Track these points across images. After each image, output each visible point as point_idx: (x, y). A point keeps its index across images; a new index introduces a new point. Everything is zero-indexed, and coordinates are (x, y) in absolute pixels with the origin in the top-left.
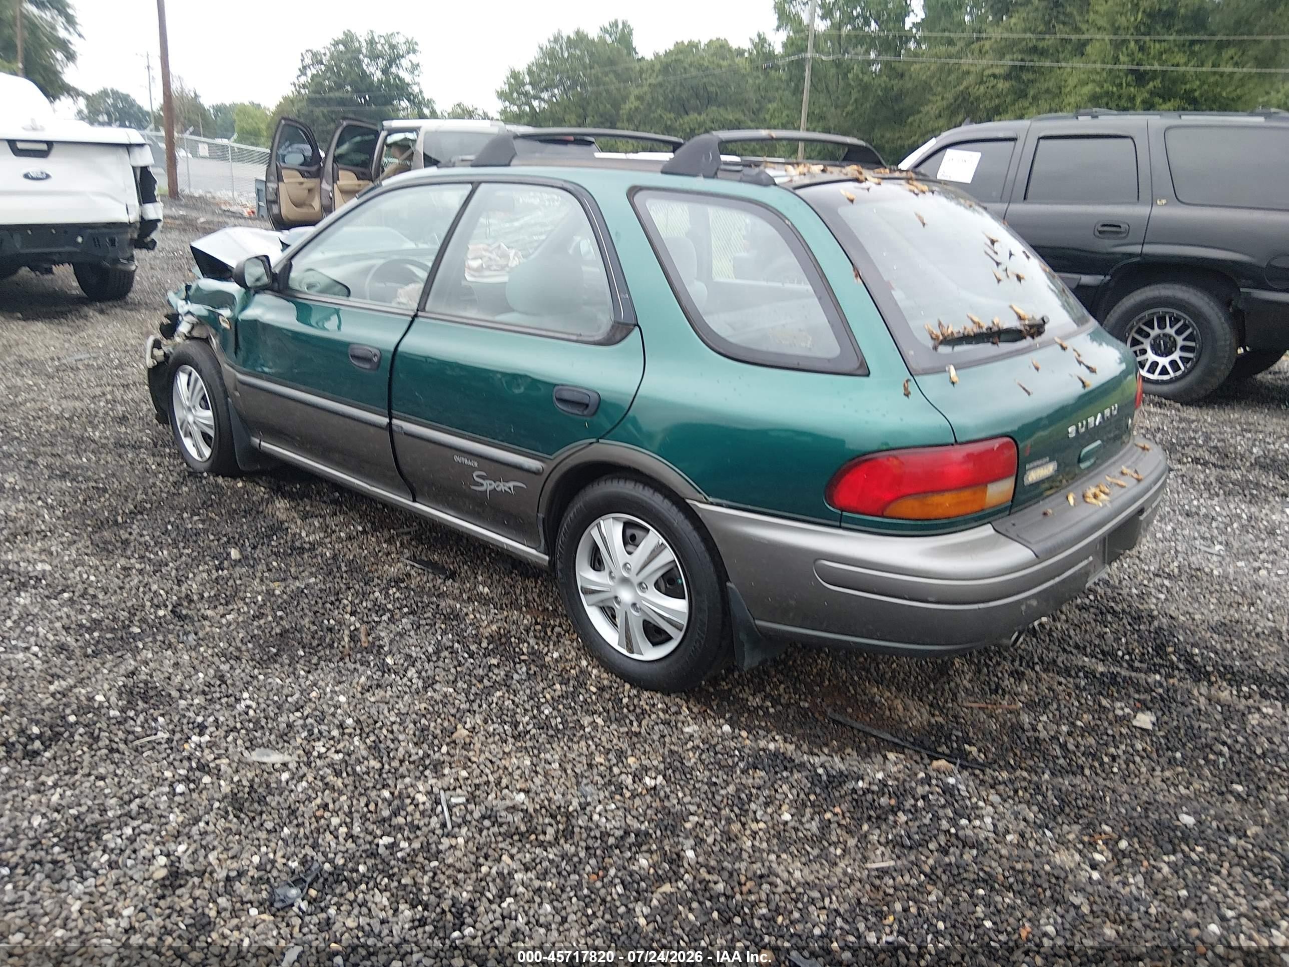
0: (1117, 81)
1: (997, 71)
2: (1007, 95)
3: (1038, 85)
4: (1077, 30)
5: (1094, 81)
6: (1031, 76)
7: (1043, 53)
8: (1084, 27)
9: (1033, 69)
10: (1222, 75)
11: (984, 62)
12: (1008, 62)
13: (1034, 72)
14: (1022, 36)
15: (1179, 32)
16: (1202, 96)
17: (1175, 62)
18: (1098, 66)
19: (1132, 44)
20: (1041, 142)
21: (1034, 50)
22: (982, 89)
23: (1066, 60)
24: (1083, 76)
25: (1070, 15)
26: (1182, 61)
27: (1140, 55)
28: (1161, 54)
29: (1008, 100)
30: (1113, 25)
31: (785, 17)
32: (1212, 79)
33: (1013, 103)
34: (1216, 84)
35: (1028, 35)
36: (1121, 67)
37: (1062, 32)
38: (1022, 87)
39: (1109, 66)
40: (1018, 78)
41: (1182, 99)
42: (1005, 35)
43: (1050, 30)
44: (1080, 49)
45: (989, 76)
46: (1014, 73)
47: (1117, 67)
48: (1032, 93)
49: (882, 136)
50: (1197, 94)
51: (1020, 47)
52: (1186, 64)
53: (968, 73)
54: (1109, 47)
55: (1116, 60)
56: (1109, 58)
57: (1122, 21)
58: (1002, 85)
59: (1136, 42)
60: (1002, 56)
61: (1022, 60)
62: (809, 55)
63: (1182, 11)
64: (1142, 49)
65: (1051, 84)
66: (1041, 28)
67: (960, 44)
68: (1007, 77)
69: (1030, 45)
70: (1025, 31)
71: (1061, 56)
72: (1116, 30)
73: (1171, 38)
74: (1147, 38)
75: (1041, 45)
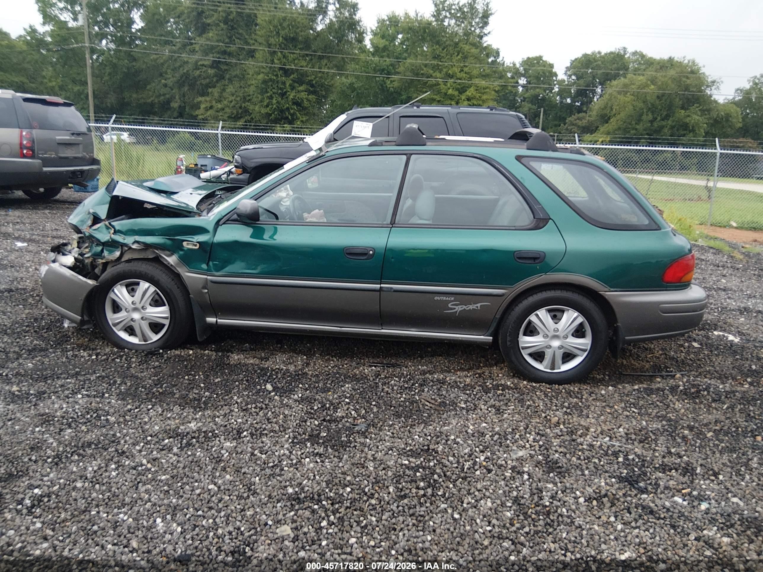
0: (275, 73)
1: (206, 63)
2: (213, 77)
3: (230, 72)
4: (247, 43)
5: (263, 72)
6: (225, 67)
7: (230, 54)
8: (252, 42)
9: (226, 64)
10: (323, 73)
11: (196, 57)
12: (211, 58)
13: (227, 65)
14: (217, 44)
15: (301, 49)
16: (316, 83)
17: (301, 64)
18: (264, 65)
19: (279, 54)
20: (402, 119)
21: (224, 53)
22: (198, 72)
23: (244, 59)
24: (257, 69)
25: (241, 34)
26: (305, 64)
27: (284, 60)
28: (294, 60)
29: (215, 80)
30: (268, 43)
31: (48, 18)
32: (320, 75)
33: (217, 82)
34: (321, 77)
35: (221, 44)
36: (276, 66)
37: (239, 44)
38: (221, 73)
39: (270, 65)
40: (217, 68)
41: (307, 84)
42: (208, 43)
43: (232, 42)
44: (251, 54)
45: (201, 65)
46: (215, 65)
47: (273, 66)
48: (227, 76)
49: (131, 96)
50: (314, 82)
51: (217, 50)
52: (307, 66)
53: (187, 62)
54: (268, 54)
55: (273, 62)
56: (269, 61)
57: (272, 40)
58: (211, 71)
59: (281, 52)
60: (207, 55)
61: (219, 58)
62: (87, 45)
63: (300, 38)
64: (284, 57)
65: (238, 72)
66: (227, 40)
67: (179, 45)
68: (212, 67)
69: (223, 49)
70: (218, 41)
71: (241, 57)
72: (269, 45)
73: (298, 52)
74: (286, 51)
75: (228, 50)
